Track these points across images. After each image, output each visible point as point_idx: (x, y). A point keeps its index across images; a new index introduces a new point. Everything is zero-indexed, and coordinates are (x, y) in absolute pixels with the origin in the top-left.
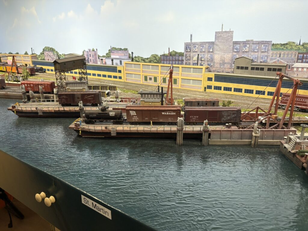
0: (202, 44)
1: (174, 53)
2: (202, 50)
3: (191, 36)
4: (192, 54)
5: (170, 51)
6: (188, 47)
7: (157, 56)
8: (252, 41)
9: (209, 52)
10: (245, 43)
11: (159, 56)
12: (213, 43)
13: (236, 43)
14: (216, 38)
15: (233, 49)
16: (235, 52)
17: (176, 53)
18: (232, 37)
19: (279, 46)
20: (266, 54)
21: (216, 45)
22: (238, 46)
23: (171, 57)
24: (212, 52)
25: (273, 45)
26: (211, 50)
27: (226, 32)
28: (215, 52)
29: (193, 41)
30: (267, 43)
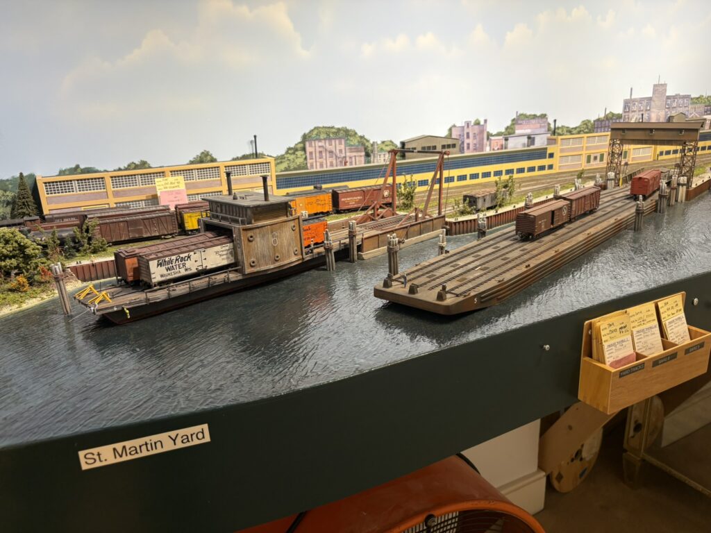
0: (642, 100)
1: (610, 116)
2: (640, 108)
3: (631, 89)
4: (631, 115)
5: (607, 113)
6: (627, 104)
7: (589, 121)
8: (679, 95)
9: (647, 110)
10: (674, 97)
11: (592, 122)
12: (650, 99)
13: (668, 98)
14: (654, 91)
15: (666, 104)
16: (667, 108)
17: (613, 115)
18: (666, 90)
19: (695, 100)
20: (687, 109)
21: (654, 101)
22: (669, 102)
23: (607, 122)
24: (649, 110)
25: (692, 99)
26: (648, 108)
27: (661, 85)
28: (652, 110)
29: (633, 97)
30: (687, 97)
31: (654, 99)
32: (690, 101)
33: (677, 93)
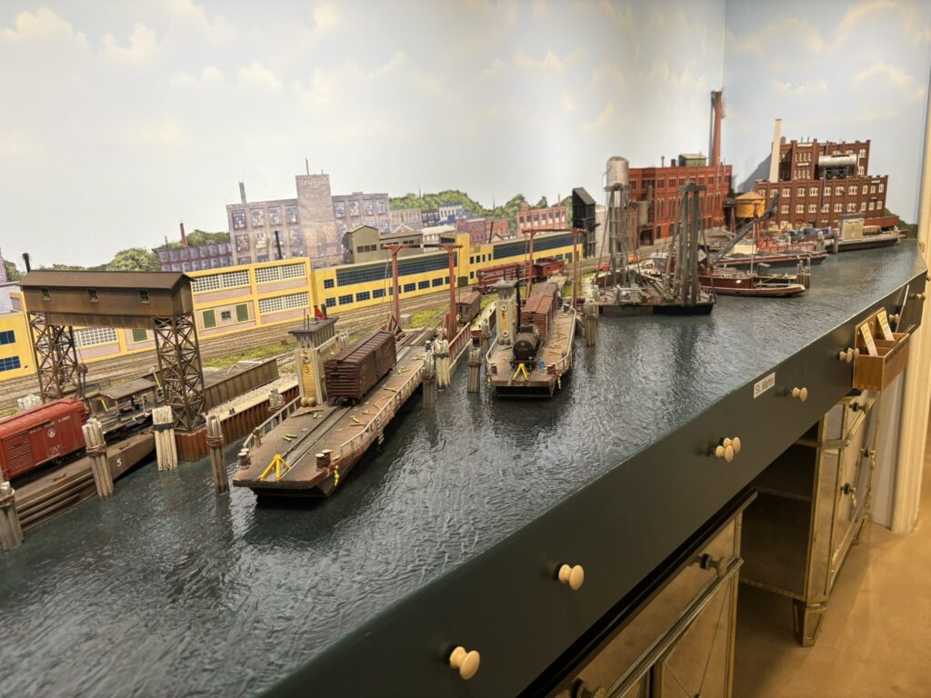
0: (272, 206)
1: (199, 238)
2: (274, 221)
3: (242, 186)
4: (252, 234)
5: (187, 233)
6: (237, 215)
7: (141, 252)
8: (361, 194)
9: (290, 224)
10: (352, 199)
11: (150, 252)
12: (293, 203)
13: (337, 199)
14: (300, 190)
15: (334, 211)
16: (340, 218)
17: (206, 236)
18: (329, 188)
19: (398, 203)
20: (384, 218)
21: (303, 206)
22: (341, 206)
23: (192, 251)
24: (296, 223)
25: (391, 200)
26: (294, 220)
27: (315, 176)
28: (303, 222)
29: (249, 200)
30: (382, 197)
31: (304, 201)
32: (388, 205)
33: (358, 191)
